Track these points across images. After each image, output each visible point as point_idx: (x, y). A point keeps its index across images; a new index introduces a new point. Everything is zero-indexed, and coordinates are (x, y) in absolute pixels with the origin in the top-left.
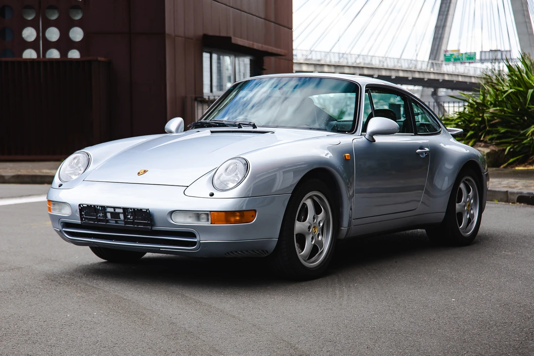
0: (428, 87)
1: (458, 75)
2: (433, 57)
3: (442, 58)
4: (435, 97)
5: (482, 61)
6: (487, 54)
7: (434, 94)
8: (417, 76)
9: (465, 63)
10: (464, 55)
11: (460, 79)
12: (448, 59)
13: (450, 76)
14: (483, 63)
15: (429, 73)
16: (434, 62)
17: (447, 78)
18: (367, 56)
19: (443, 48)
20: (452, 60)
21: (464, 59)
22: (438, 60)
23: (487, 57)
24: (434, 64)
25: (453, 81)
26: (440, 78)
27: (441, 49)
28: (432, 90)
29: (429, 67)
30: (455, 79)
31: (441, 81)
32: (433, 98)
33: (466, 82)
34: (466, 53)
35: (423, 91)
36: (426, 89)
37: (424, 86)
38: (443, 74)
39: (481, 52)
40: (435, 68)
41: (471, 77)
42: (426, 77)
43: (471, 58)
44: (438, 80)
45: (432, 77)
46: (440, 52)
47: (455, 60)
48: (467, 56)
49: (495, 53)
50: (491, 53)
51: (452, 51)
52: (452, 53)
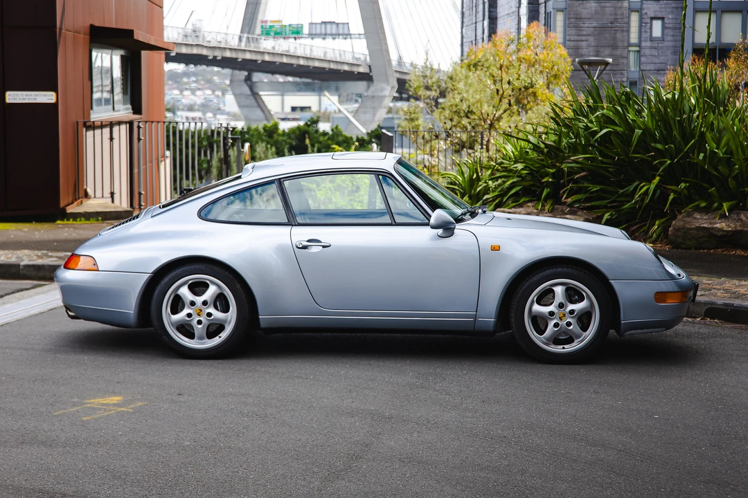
0: (240, 69)
1: (282, 55)
2: (247, 29)
3: (258, 30)
4: (249, 82)
5: (312, 36)
6: (318, 26)
7: (248, 79)
8: (228, 54)
9: (289, 38)
10: (288, 28)
11: (285, 60)
12: (267, 32)
13: (271, 55)
14: (312, 38)
15: (244, 51)
16: (250, 36)
17: (267, 58)
19: (260, 17)
20: (272, 34)
21: (287, 33)
22: (255, 34)
23: (318, 32)
24: (251, 40)
25: (275, 62)
26: (259, 58)
27: (257, 19)
28: (246, 73)
29: (243, 44)
30: (277, 59)
31: (259, 62)
32: (247, 84)
33: (292, 65)
34: (290, 25)
35: (232, 75)
36: (237, 72)
37: (234, 68)
38: (263, 53)
39: (311, 24)
40: (252, 44)
41: (298, 57)
42: (241, 56)
43: (296, 32)
44: (256, 61)
45: (248, 56)
46: (255, 23)
47: (276, 33)
48: (292, 29)
49: (328, 26)
50: (323, 26)
51: (272, 21)
52: (271, 24)
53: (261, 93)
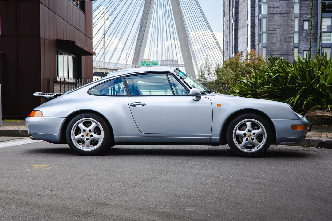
2: (135, 63)
3: (140, 63)
6: (165, 62)
9: (152, 66)
10: (152, 62)
12: (143, 64)
14: (163, 66)
16: (136, 66)
18: (99, 61)
19: (140, 58)
20: (146, 65)
21: (152, 64)
22: (138, 65)
23: (165, 64)
27: (139, 59)
34: (153, 61)
39: (162, 61)
43: (156, 64)
46: (139, 60)
47: (147, 65)
48: (154, 63)
49: (169, 61)
50: (167, 61)
51: (145, 60)
52: (145, 61)
53: (141, 91)
